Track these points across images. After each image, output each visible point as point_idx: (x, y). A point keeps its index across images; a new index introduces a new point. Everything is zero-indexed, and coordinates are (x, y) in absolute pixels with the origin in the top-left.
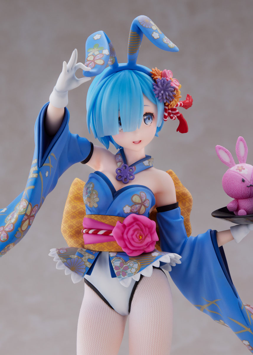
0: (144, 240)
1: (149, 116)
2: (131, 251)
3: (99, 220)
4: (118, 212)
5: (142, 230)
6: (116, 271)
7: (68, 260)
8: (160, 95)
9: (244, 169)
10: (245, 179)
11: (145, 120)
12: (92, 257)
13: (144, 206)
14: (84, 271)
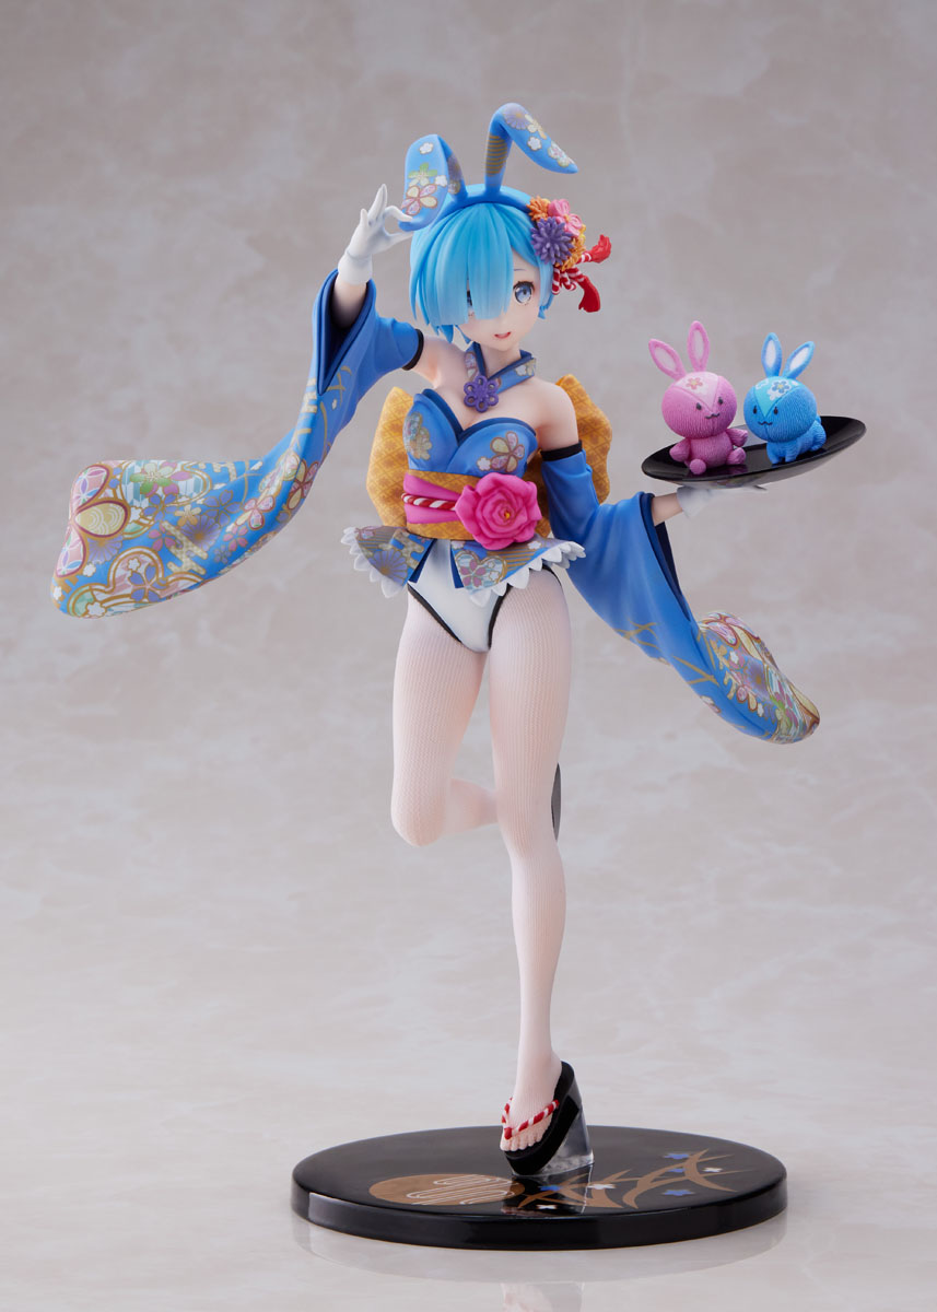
0: (513, 519)
1: (526, 287)
2: (490, 541)
3: (431, 481)
4: (469, 467)
5: (510, 502)
6: (462, 577)
7: (377, 554)
8: (544, 250)
9: (701, 384)
10: (701, 404)
11: (517, 295)
12: (420, 549)
13: (515, 457)
14: (405, 575)
